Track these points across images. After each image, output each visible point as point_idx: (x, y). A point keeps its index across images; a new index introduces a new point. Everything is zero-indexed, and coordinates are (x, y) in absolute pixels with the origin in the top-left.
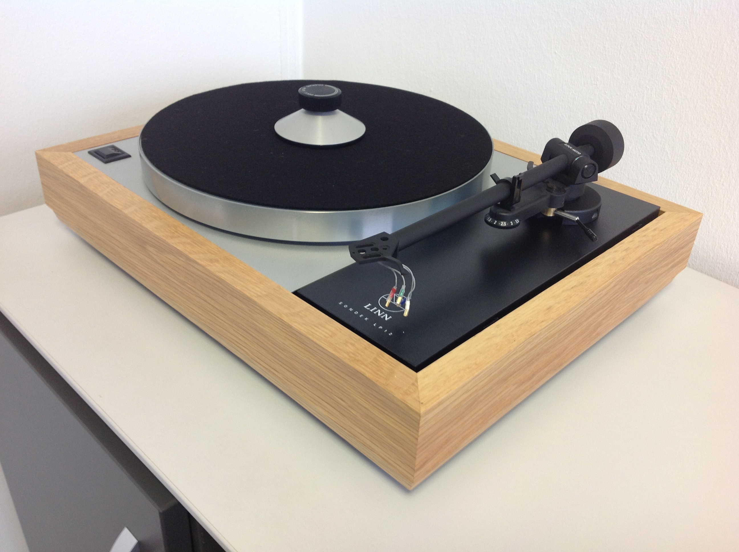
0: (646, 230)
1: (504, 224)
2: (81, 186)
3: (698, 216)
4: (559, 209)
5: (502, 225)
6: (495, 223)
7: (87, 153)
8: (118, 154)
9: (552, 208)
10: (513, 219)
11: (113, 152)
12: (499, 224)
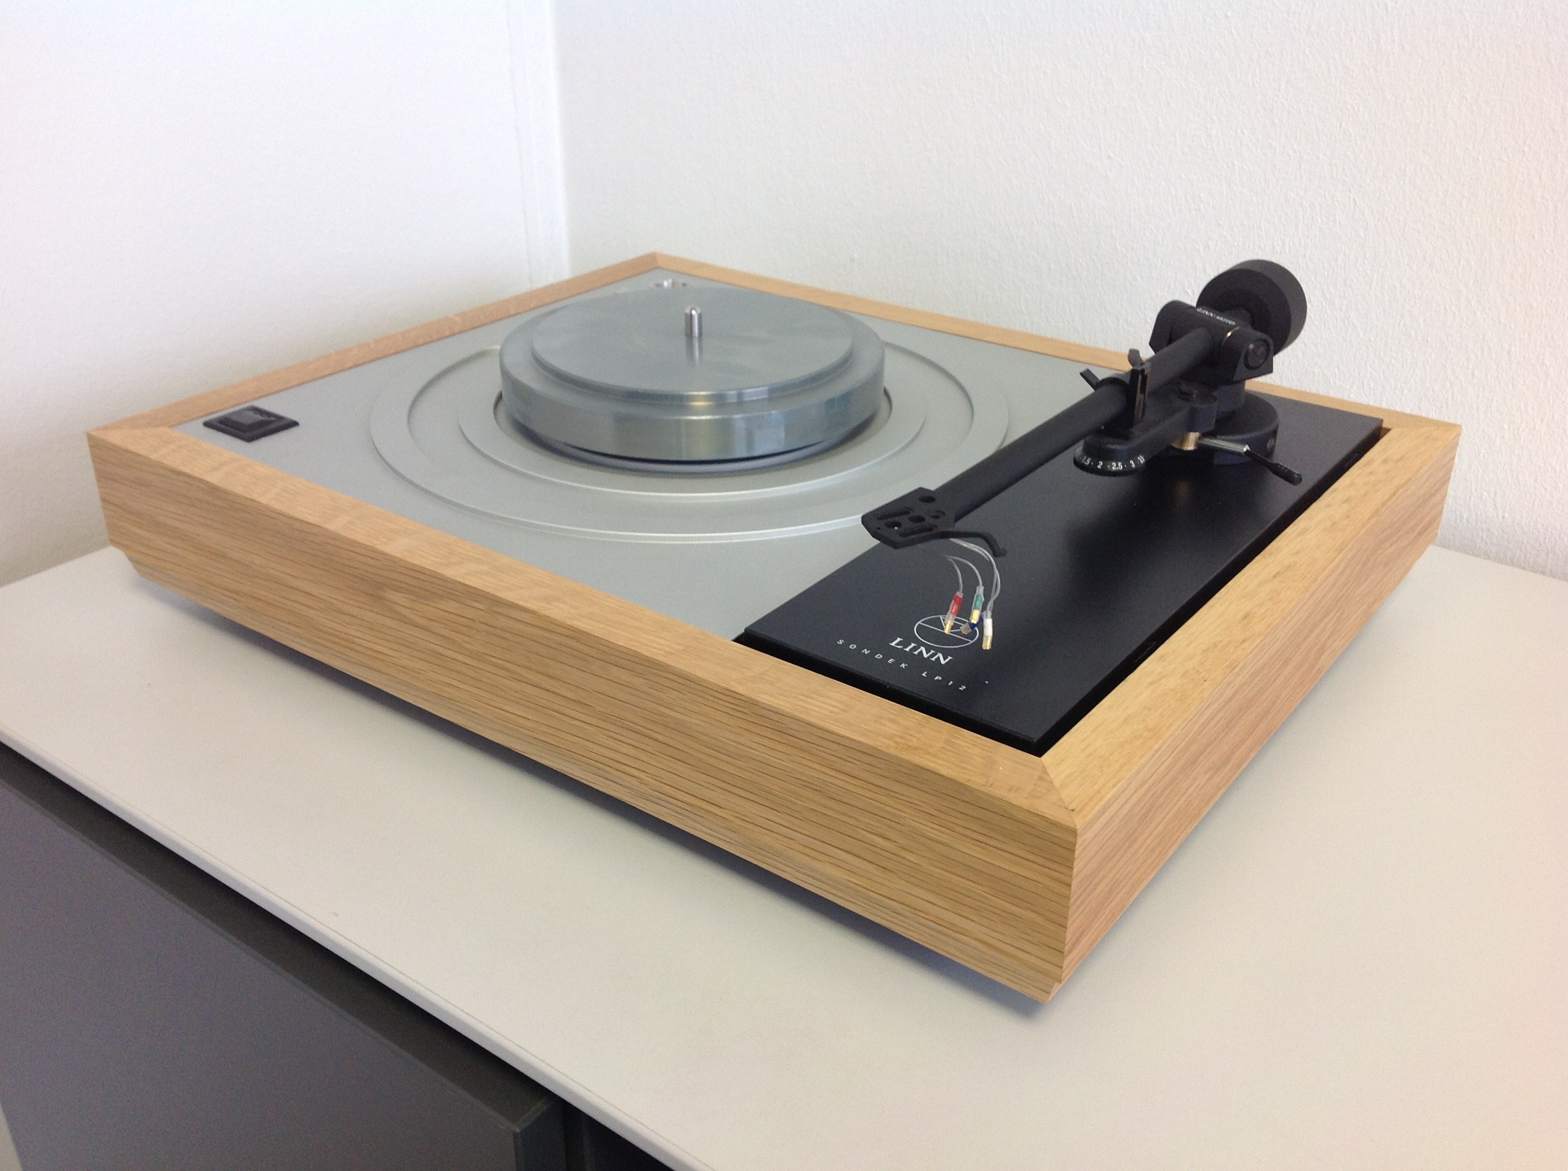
0: (1369, 463)
1: (1117, 466)
2: (213, 489)
3: (1452, 429)
4: (1204, 435)
5: (1114, 468)
6: (1099, 467)
7: (201, 426)
8: (270, 422)
9: (1191, 433)
10: (1133, 455)
11: (259, 417)
12: (1109, 466)
